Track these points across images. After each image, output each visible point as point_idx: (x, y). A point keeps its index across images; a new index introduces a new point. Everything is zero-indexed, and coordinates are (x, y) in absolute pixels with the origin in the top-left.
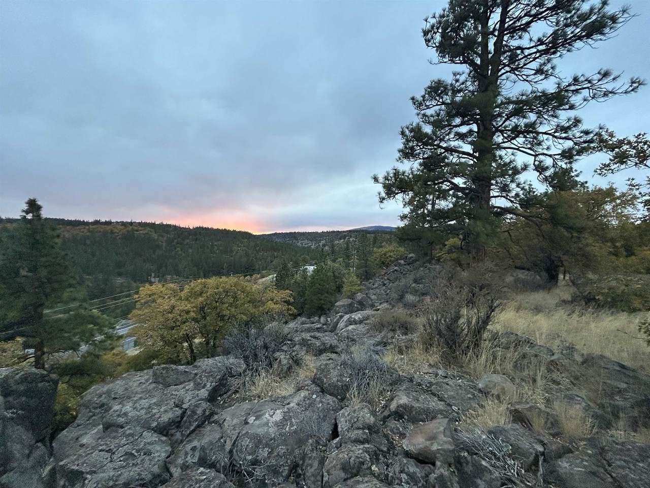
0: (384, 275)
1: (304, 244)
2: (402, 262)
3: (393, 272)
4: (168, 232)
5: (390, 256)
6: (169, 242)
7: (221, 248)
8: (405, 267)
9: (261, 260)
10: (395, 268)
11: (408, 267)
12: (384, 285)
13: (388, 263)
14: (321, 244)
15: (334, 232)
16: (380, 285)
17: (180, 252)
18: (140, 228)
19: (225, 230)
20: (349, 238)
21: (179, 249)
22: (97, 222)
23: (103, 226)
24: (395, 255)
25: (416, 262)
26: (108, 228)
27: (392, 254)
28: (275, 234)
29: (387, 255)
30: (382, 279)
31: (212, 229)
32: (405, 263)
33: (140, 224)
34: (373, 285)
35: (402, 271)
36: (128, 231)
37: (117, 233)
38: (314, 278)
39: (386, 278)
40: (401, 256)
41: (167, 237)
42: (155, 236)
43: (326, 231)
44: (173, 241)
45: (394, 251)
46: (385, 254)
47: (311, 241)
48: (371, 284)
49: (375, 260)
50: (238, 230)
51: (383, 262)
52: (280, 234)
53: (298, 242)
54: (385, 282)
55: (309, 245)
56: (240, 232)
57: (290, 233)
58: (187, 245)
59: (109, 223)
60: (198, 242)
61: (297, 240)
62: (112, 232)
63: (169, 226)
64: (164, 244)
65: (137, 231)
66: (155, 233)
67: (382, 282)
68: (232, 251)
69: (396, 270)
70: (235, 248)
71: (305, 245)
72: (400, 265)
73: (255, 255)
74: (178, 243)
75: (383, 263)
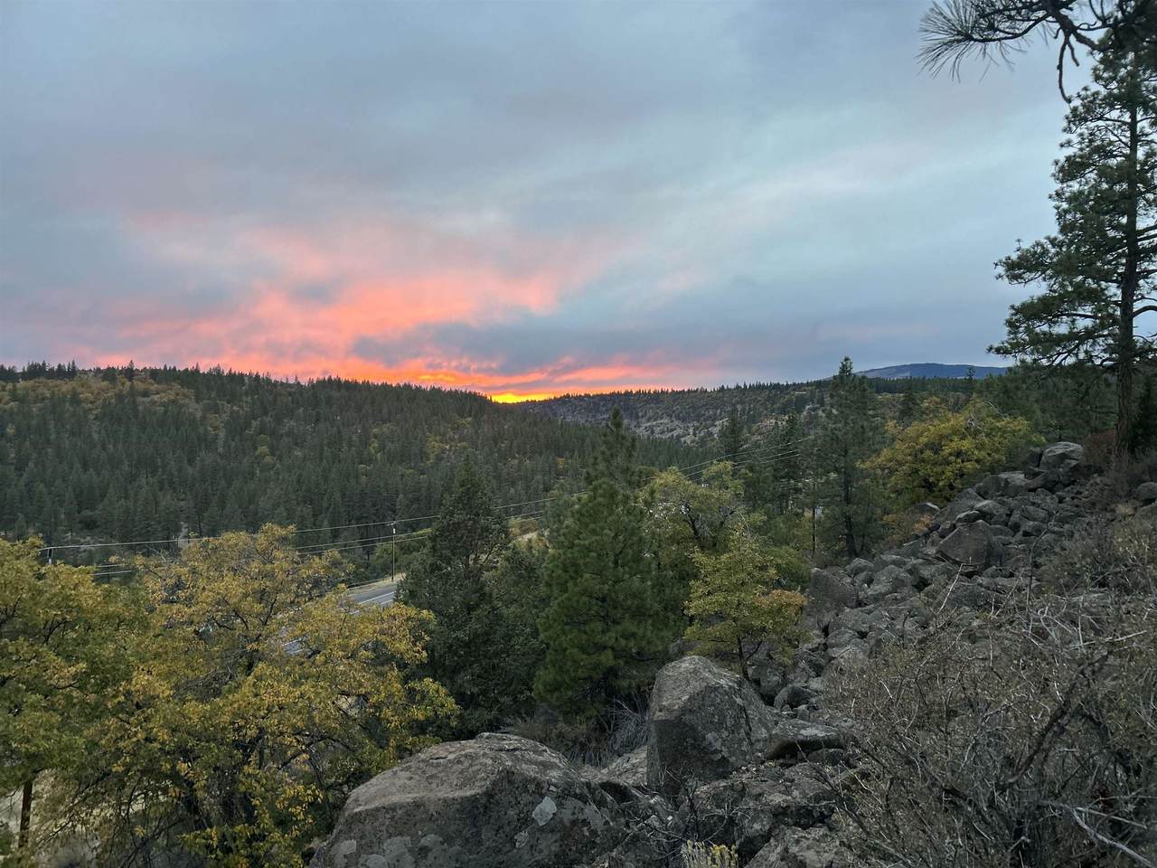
0: (926, 536)
1: (657, 430)
2: (1018, 478)
3: (970, 520)
4: (232, 399)
5: (959, 454)
6: (237, 428)
7: (390, 446)
8: (1032, 497)
9: (513, 484)
10: (979, 505)
11: (1049, 501)
12: (921, 584)
13: (951, 487)
14: (715, 430)
15: (760, 388)
16: (897, 584)
17: (268, 459)
18: (155, 387)
19: (407, 387)
20: (815, 409)
21: (264, 449)
22: (36, 372)
23: (51, 383)
24: (981, 447)
25: (1087, 477)
26: (66, 386)
27: (967, 444)
28: (565, 400)
29: (947, 451)
30: (914, 554)
31: (366, 386)
32: (1033, 483)
33: (154, 374)
34: (870, 581)
35: (1016, 517)
36: (120, 397)
37: (91, 403)
38: (572, 546)
39: (932, 551)
40: (1011, 455)
41: (232, 412)
42: (194, 408)
43: (732, 386)
44: (248, 425)
45: (976, 433)
46: (936, 447)
47: (684, 420)
48: (862, 576)
49: (892, 472)
50: (447, 388)
51: (926, 480)
52: (579, 398)
53: (638, 426)
54: (926, 572)
55: (675, 433)
56: (454, 395)
57: (612, 395)
58: (288, 434)
59: (69, 373)
60: (322, 426)
61: (637, 417)
62: (75, 399)
63: (236, 379)
64: (222, 434)
65: (146, 394)
66: (198, 400)
67: (910, 572)
68: (423, 455)
69: (983, 514)
70: (434, 445)
71: (662, 432)
72: (1006, 489)
73: (496, 468)
74: (262, 430)
75: (929, 486)
